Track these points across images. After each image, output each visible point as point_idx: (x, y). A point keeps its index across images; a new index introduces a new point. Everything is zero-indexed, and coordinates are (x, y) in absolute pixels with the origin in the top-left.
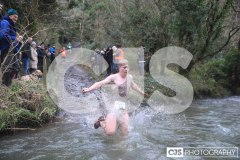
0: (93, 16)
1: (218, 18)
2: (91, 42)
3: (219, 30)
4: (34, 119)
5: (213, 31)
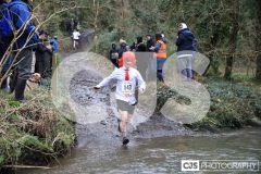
2: (111, 29)
4: (46, 150)
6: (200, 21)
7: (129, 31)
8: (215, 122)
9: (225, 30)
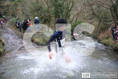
0: (16, 5)
1: (69, 11)
2: (15, 17)
3: (69, 15)
5: (68, 16)
6: (41, 17)
7: (21, 18)
8: (45, 43)
9: (47, 19)
